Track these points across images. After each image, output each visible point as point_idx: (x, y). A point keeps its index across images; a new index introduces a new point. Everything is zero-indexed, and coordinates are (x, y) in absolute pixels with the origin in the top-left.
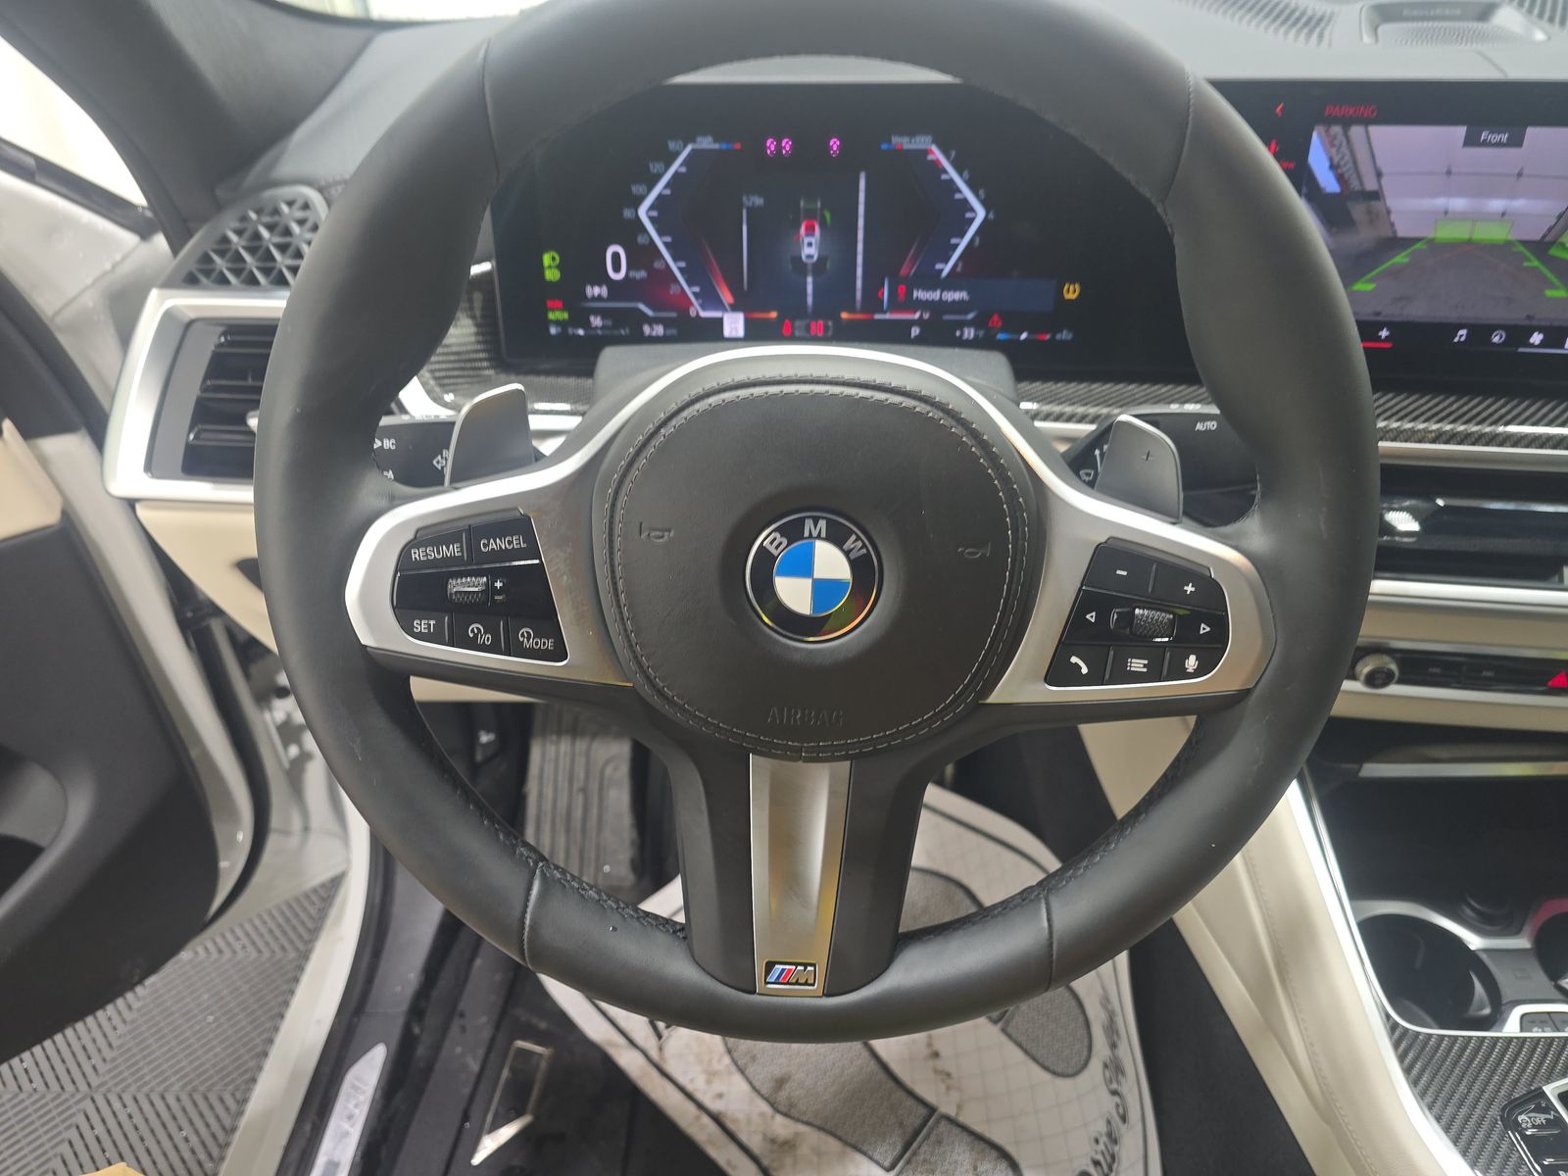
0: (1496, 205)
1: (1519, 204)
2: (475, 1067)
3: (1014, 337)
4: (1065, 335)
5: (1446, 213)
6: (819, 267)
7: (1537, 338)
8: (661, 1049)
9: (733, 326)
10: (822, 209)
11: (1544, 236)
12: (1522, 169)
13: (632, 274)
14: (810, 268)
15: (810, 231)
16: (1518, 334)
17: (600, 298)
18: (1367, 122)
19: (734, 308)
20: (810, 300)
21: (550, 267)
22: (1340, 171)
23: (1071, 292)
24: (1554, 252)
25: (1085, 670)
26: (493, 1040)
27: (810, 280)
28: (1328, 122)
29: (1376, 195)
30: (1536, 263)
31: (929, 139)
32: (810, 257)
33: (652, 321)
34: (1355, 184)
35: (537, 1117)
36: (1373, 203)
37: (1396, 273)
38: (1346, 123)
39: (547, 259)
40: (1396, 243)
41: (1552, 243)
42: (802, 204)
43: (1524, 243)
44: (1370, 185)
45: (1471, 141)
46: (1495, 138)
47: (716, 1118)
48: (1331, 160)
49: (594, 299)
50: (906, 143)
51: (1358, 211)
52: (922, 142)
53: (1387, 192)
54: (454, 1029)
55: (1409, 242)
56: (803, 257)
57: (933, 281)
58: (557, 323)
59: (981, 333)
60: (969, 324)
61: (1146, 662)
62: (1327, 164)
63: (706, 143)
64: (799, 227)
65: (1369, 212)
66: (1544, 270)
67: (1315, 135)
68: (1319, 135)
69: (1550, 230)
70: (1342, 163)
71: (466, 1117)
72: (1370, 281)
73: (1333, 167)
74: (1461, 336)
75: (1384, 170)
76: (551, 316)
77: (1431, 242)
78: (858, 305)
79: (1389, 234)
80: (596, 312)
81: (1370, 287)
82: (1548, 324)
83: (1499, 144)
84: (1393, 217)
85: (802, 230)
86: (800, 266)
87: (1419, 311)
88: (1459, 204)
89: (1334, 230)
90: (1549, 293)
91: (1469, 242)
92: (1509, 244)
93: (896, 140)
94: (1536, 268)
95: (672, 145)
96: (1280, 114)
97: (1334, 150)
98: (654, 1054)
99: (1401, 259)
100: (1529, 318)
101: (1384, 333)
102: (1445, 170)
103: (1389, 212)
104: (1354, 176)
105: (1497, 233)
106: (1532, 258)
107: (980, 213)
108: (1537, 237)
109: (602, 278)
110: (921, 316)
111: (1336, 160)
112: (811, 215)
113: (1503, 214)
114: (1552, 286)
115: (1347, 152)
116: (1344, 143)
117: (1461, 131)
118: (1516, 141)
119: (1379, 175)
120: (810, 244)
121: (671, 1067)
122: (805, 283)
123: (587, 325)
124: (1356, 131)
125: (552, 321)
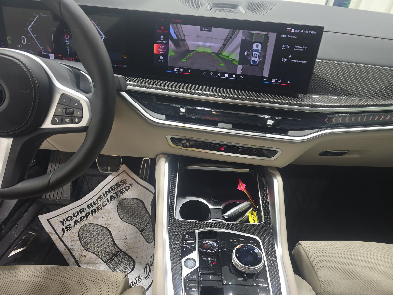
0: (208, 44)
1: (212, 44)
2: (16, 236)
3: (114, 65)
4: (125, 66)
5: (198, 45)
6: (70, 45)
7: (219, 74)
8: (63, 235)
9: (52, 57)
10: (69, 32)
11: (218, 52)
12: (212, 37)
13: (28, 43)
14: (68, 45)
15: (67, 37)
16: (216, 73)
17: (21, 48)
18: (181, 24)
19: (52, 53)
20: (68, 53)
22: (176, 34)
23: (125, 56)
24: (220, 55)
25: (58, 121)
26: (23, 231)
28: (173, 23)
29: (184, 40)
30: (217, 58)
31: (91, 18)
34: (180, 37)
35: (27, 248)
36: (184, 42)
37: (190, 58)
38: (177, 24)
39: (8, 38)
40: (189, 51)
41: (220, 53)
42: (64, 30)
43: (214, 53)
44: (183, 38)
45: (201, 30)
46: (206, 29)
47: (69, 250)
48: (174, 31)
49: (19, 48)
51: (181, 43)
53: (186, 39)
54: (14, 228)
55: (192, 51)
56: (66, 43)
61: (68, 120)
62: (174, 32)
63: (42, 14)
65: (183, 44)
66: (218, 59)
67: (170, 25)
68: (171, 25)
69: (219, 50)
70: (177, 32)
71: (10, 247)
72: (185, 59)
73: (175, 33)
74: (204, 73)
75: (185, 35)
77: (196, 51)
79: (188, 49)
81: (185, 60)
82: (221, 71)
83: (207, 31)
84: (188, 45)
85: (65, 37)
86: (65, 45)
87: (195, 67)
88: (201, 43)
89: (177, 47)
90: (221, 65)
91: (204, 52)
92: (211, 53)
94: (217, 59)
95: (34, 14)
96: (163, 20)
97: (175, 29)
98: (61, 236)
99: (191, 55)
100: (217, 70)
101: (189, 71)
102: (197, 36)
103: (187, 44)
104: (179, 35)
105: (208, 50)
106: (216, 56)
107: (104, 36)
108: (217, 52)
111: (175, 31)
112: (67, 33)
113: (210, 46)
114: (221, 63)
115: (177, 30)
116: (177, 28)
117: (199, 27)
118: (210, 30)
119: (184, 36)
120: (67, 40)
121: (64, 239)
122: (67, 49)
124: (179, 25)
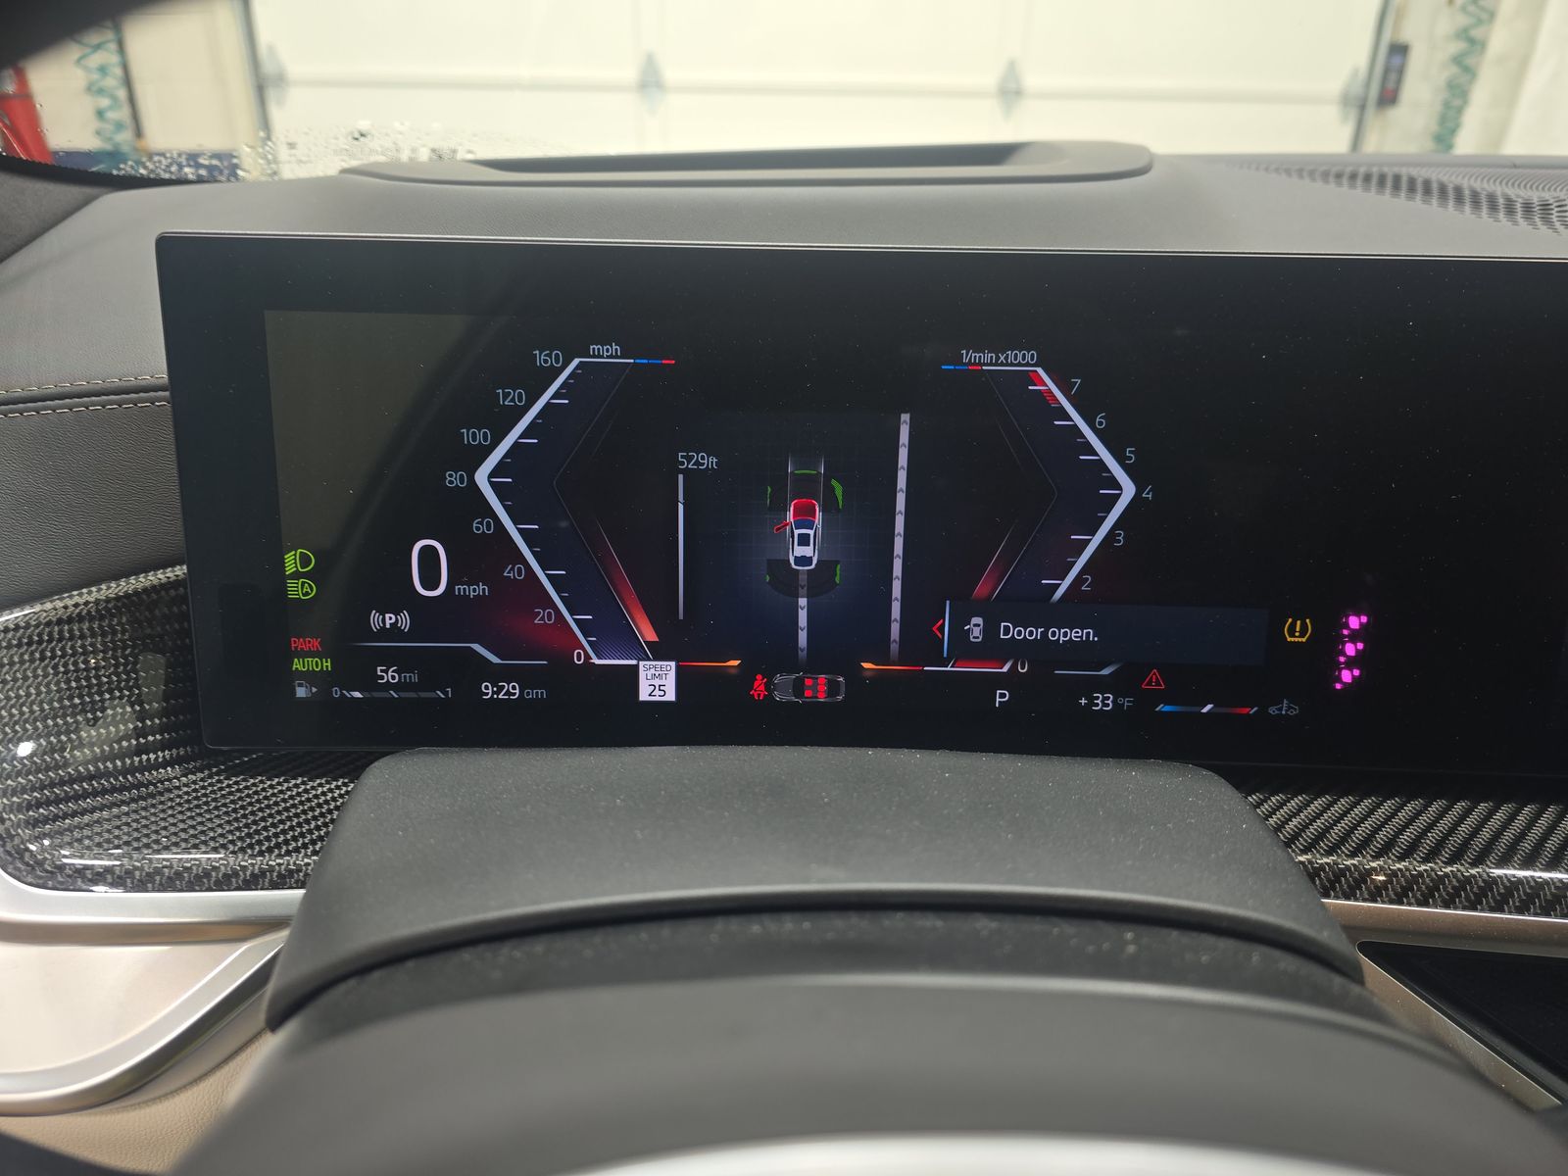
3: (1189, 709)
4: (1286, 708)
6: (820, 579)
9: (657, 682)
10: (828, 477)
13: (459, 589)
14: (803, 580)
15: (805, 518)
17: (394, 632)
19: (659, 653)
20: (803, 638)
21: (296, 575)
27: (803, 602)
31: (1031, 355)
32: (804, 560)
33: (497, 675)
39: (291, 562)
42: (791, 469)
49: (385, 633)
50: (986, 360)
52: (1018, 360)
56: (792, 562)
57: (1034, 606)
58: (310, 677)
59: (1126, 702)
60: (1102, 685)
63: (607, 354)
64: (785, 510)
76: (297, 665)
78: (894, 647)
80: (388, 658)
85: (790, 516)
86: (784, 578)
93: (969, 356)
95: (541, 358)
107: (1129, 490)
109: (401, 597)
110: (1014, 667)
112: (806, 488)
120: (804, 540)
122: (795, 608)
123: (369, 682)
125: (300, 675)
